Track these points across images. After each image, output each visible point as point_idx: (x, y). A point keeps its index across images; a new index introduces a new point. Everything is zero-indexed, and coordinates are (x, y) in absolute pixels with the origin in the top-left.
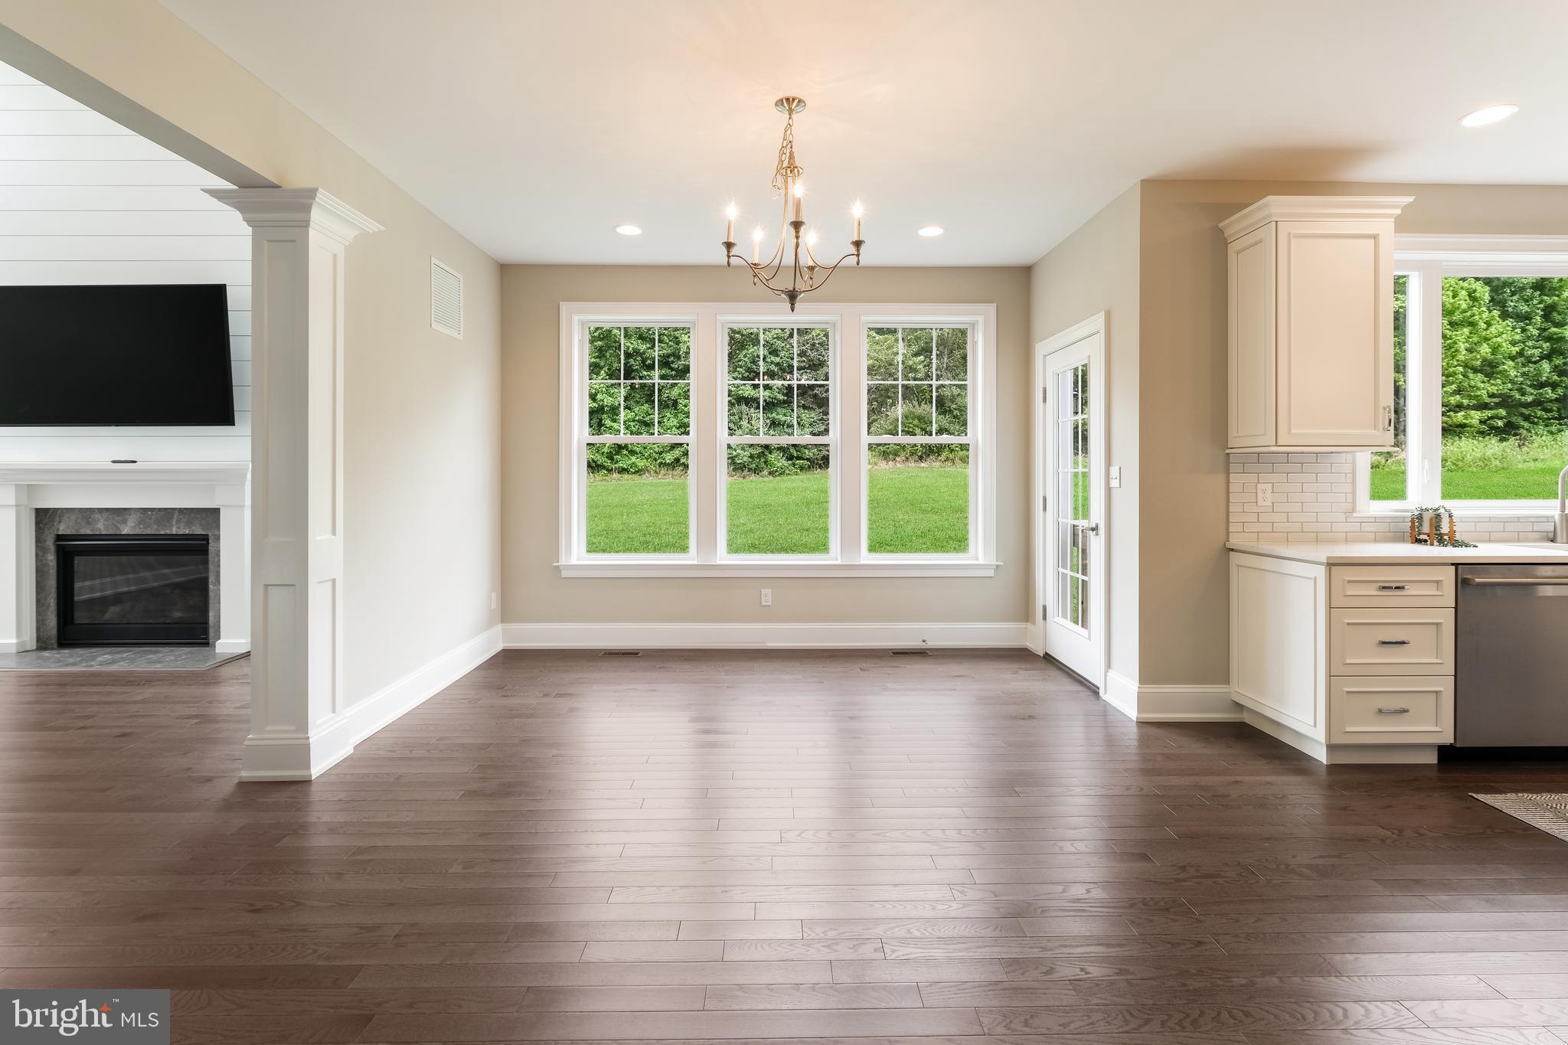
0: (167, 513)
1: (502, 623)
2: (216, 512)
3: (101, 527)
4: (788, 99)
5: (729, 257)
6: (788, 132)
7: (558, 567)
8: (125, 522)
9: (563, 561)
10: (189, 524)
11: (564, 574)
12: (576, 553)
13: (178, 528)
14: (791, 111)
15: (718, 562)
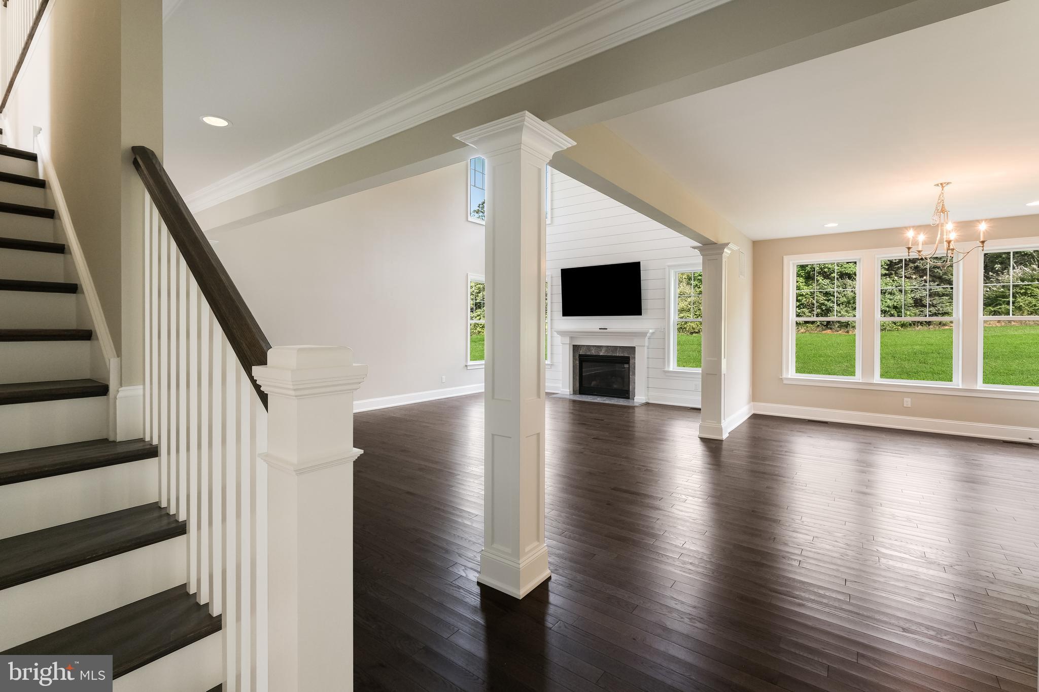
0: (616, 348)
1: (753, 402)
2: (633, 348)
3: (593, 352)
4: (941, 184)
5: (909, 253)
6: (941, 196)
7: (782, 378)
8: (601, 350)
9: (784, 376)
10: (623, 352)
11: (785, 382)
12: (790, 372)
13: (619, 353)
14: (943, 187)
15: (875, 382)
